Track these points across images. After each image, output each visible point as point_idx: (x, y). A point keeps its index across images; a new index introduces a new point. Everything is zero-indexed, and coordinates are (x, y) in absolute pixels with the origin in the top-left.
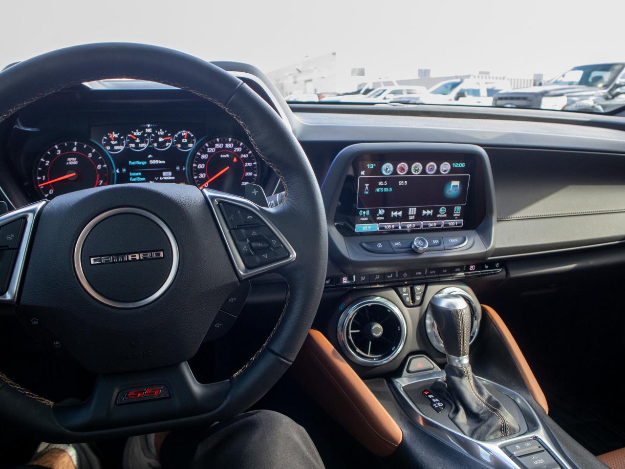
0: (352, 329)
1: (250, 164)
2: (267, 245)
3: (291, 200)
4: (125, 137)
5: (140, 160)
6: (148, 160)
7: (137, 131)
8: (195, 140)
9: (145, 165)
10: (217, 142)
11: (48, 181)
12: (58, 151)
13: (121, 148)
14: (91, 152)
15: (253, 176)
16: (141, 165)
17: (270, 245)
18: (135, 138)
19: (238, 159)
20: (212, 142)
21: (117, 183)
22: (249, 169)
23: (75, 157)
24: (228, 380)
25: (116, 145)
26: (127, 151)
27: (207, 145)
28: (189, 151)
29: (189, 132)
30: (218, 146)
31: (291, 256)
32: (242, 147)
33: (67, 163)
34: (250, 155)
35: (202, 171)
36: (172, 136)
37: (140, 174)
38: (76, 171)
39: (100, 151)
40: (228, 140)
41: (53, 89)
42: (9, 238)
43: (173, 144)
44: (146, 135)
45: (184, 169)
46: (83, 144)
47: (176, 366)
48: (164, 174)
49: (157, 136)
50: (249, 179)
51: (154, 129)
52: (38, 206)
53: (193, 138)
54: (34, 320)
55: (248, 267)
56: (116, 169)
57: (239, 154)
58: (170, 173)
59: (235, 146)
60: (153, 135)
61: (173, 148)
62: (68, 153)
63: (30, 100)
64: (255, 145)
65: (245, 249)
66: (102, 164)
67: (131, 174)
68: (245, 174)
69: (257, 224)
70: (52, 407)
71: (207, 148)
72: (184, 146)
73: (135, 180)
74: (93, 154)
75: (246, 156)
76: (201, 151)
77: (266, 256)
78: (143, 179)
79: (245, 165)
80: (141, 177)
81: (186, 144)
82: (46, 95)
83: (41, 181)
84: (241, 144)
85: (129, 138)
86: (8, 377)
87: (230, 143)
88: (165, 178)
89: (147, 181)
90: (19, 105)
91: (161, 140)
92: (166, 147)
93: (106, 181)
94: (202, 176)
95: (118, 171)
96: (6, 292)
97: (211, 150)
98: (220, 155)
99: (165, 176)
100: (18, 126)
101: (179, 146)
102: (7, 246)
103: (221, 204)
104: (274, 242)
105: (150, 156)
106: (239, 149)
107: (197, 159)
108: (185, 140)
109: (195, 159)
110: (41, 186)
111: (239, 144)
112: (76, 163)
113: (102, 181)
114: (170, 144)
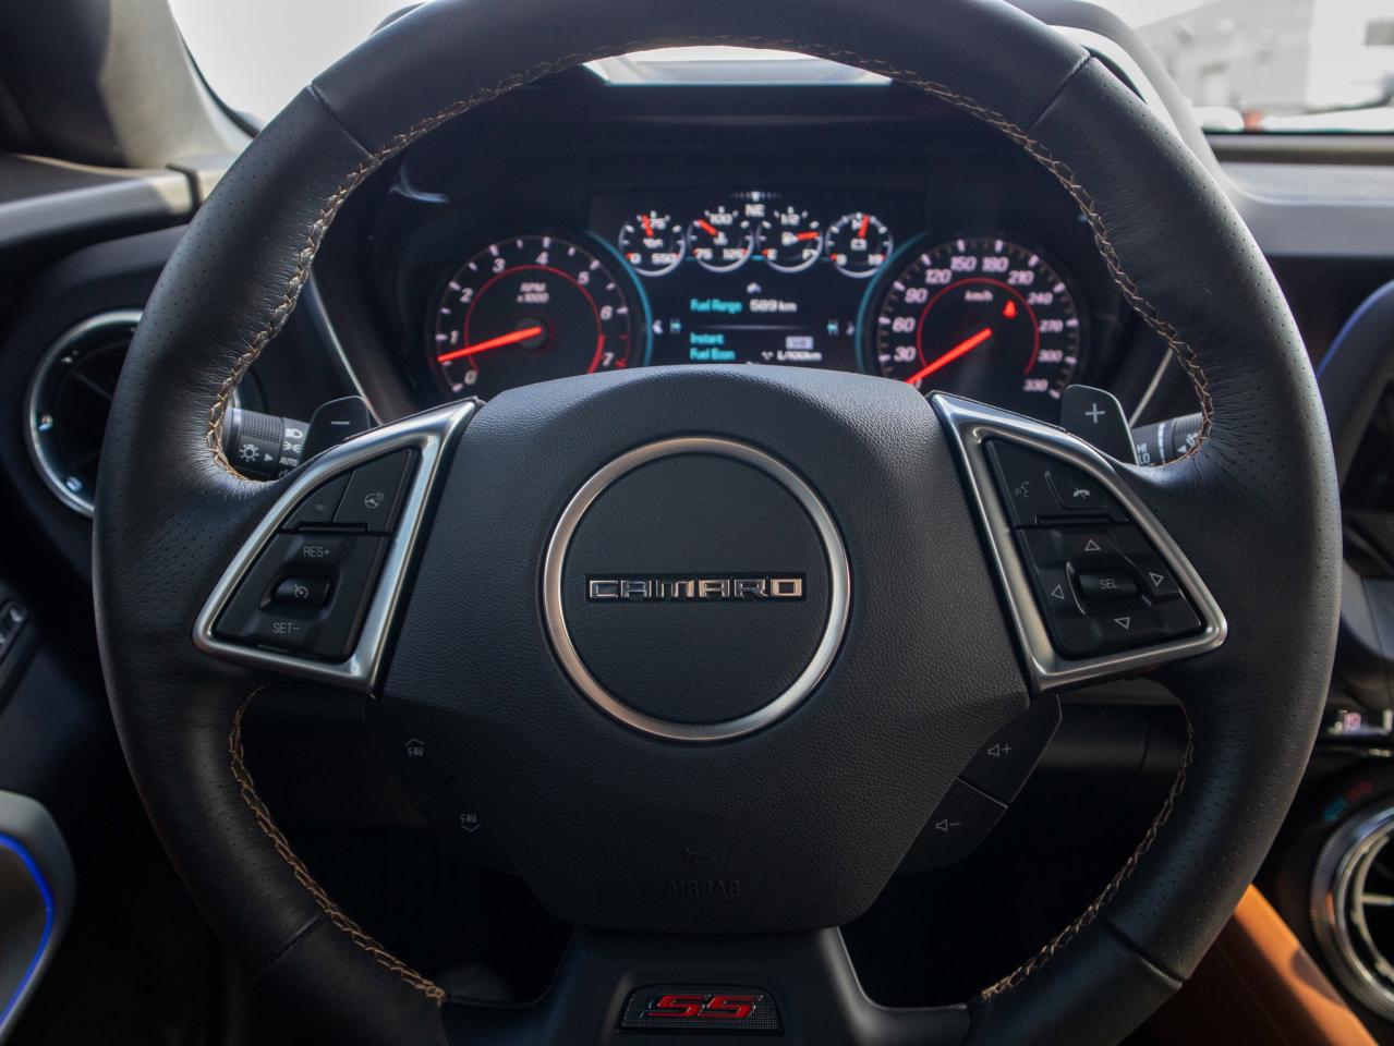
0: (1368, 889)
1: (1056, 326)
2: (1131, 587)
3: (1221, 446)
4: (684, 230)
5: (723, 299)
6: (745, 299)
7: (721, 209)
8: (889, 244)
9: (737, 314)
10: (957, 253)
11: (464, 348)
12: (497, 261)
13: (672, 260)
14: (586, 268)
15: (1062, 364)
16: (726, 313)
17: (1144, 587)
18: (712, 231)
19: (1020, 307)
20: (943, 252)
21: (655, 362)
22: (1051, 341)
23: (540, 282)
24: (964, 1007)
25: (659, 250)
26: (689, 267)
27: (926, 259)
28: (868, 280)
29: (873, 220)
30: (961, 264)
31: (1209, 630)
32: (1035, 269)
33: (520, 299)
34: (1057, 296)
35: (904, 339)
36: (823, 229)
37: (719, 339)
38: (543, 323)
39: (613, 268)
40: (992, 246)
41: (519, 75)
42: (372, 501)
43: (823, 254)
44: (745, 224)
45: (850, 331)
46: (565, 243)
47: (805, 939)
48: (791, 342)
49: (779, 228)
50: (1052, 372)
51: (770, 206)
52: (454, 415)
53: (885, 237)
54: (415, 745)
55: (1064, 653)
56: (653, 322)
57: (1024, 290)
58: (808, 342)
59: (1012, 267)
60: (767, 225)
61: (824, 267)
62: (523, 268)
63: (455, 108)
64: (1116, 261)
65: (1057, 592)
66: (616, 306)
67: (694, 338)
68: (1038, 355)
69: (1106, 516)
70: (439, 1004)
71: (924, 268)
72: (858, 261)
73: (704, 355)
74: (593, 274)
75: (1044, 299)
76: (908, 277)
77: (1124, 622)
78: (729, 355)
79: (1039, 325)
80: (722, 348)
81: (863, 256)
82: (497, 92)
83: (447, 347)
84: (1034, 260)
85: (696, 231)
86: (331, 896)
87: (998, 255)
88: (792, 356)
89: (740, 360)
90: (424, 121)
91: (788, 239)
92: (801, 261)
93: (623, 357)
94: (905, 354)
95: (657, 329)
96: (350, 656)
97: (938, 276)
98: (963, 294)
99: (793, 350)
100: (403, 188)
101: (841, 259)
102: (365, 525)
103: (990, 444)
104: (1156, 579)
105: (752, 288)
106: (1023, 277)
107: (891, 303)
108: (859, 244)
109: (886, 301)
110: (446, 360)
111: (1027, 259)
112: (543, 298)
113: (610, 356)
114: (816, 253)
